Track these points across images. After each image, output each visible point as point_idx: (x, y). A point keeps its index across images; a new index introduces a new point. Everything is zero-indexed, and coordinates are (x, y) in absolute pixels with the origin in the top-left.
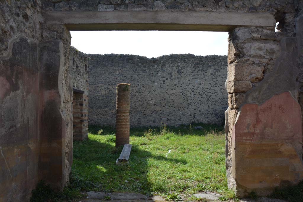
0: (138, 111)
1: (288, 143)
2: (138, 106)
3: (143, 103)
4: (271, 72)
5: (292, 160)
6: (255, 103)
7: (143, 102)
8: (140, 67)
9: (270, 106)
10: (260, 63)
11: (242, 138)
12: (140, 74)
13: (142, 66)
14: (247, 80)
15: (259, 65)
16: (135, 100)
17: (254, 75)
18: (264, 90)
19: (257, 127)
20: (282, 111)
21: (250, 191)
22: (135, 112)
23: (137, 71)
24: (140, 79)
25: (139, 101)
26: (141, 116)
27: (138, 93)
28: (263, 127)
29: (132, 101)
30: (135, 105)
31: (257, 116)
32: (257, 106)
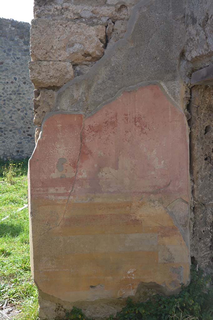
0: (17, 129)
1: (154, 202)
2: (16, 120)
3: (26, 114)
4: (122, 38)
5: (164, 238)
6: (76, 113)
7: (25, 112)
8: (17, 43)
9: (113, 120)
10: (96, 18)
11: (47, 190)
12: (18, 58)
13: (22, 41)
14: (60, 58)
15: (91, 22)
16: (11, 108)
17: (77, 46)
18: (100, 81)
19: (81, 167)
20: (142, 129)
21: (69, 308)
22: (11, 131)
23: (12, 52)
24: (18, 68)
25: (19, 110)
26: (23, 138)
27: (15, 94)
28: (96, 165)
29: (5, 109)
30: (11, 117)
31: (81, 141)
32: (82, 119)
